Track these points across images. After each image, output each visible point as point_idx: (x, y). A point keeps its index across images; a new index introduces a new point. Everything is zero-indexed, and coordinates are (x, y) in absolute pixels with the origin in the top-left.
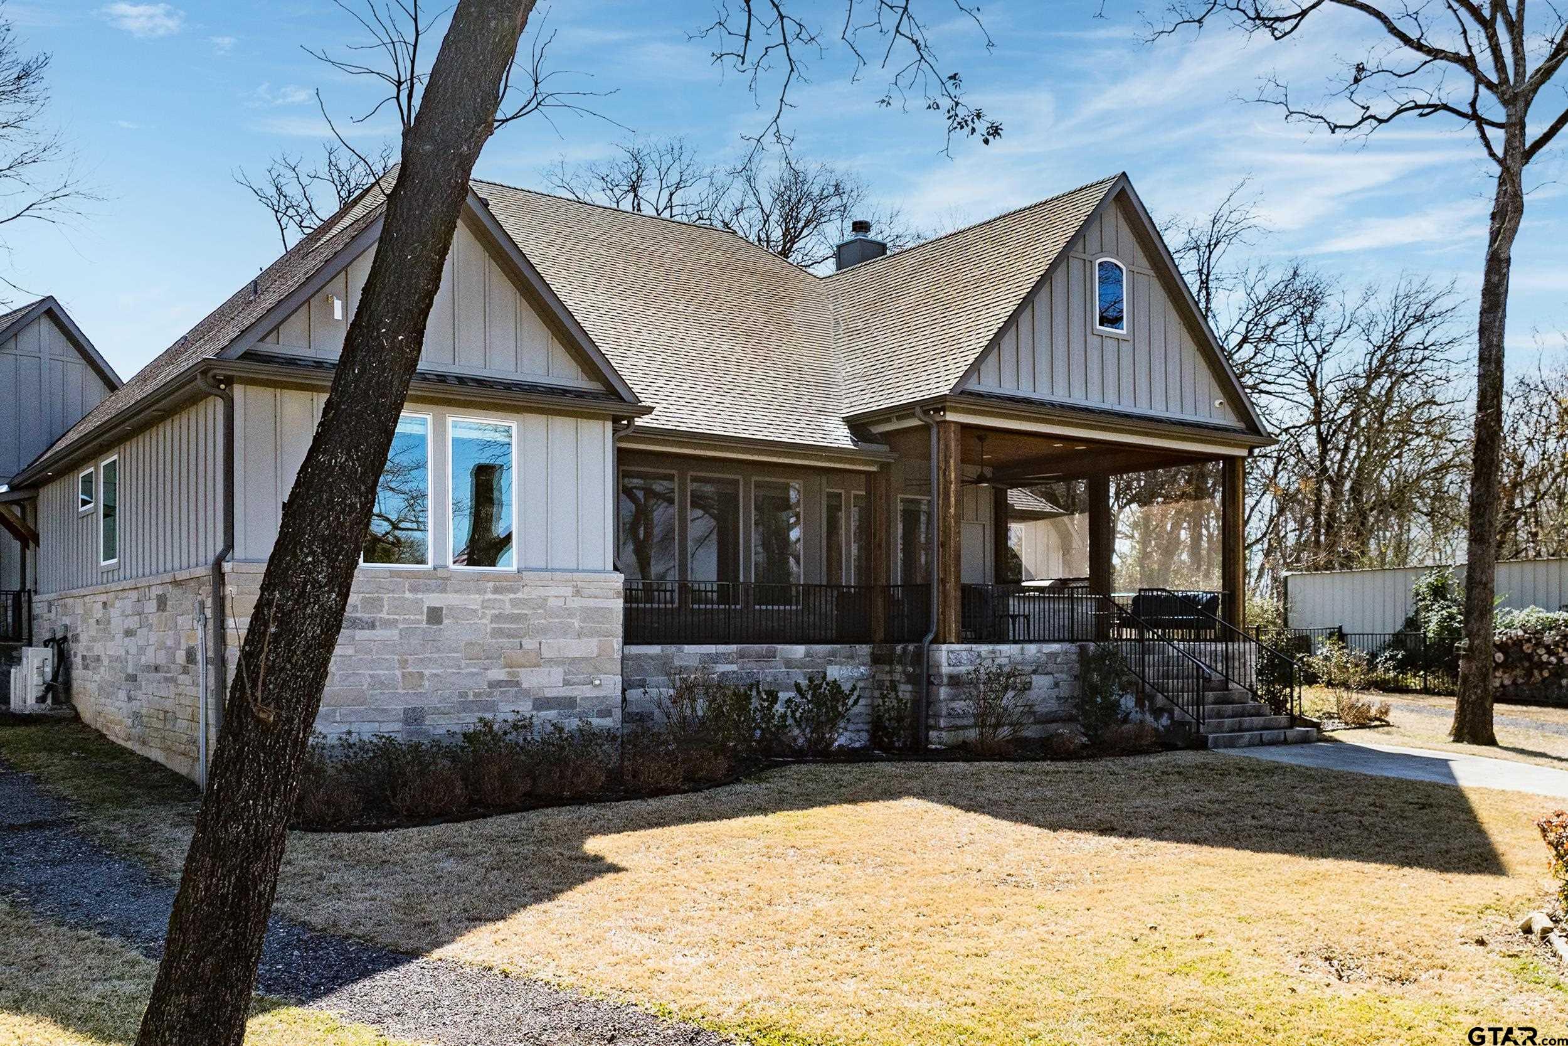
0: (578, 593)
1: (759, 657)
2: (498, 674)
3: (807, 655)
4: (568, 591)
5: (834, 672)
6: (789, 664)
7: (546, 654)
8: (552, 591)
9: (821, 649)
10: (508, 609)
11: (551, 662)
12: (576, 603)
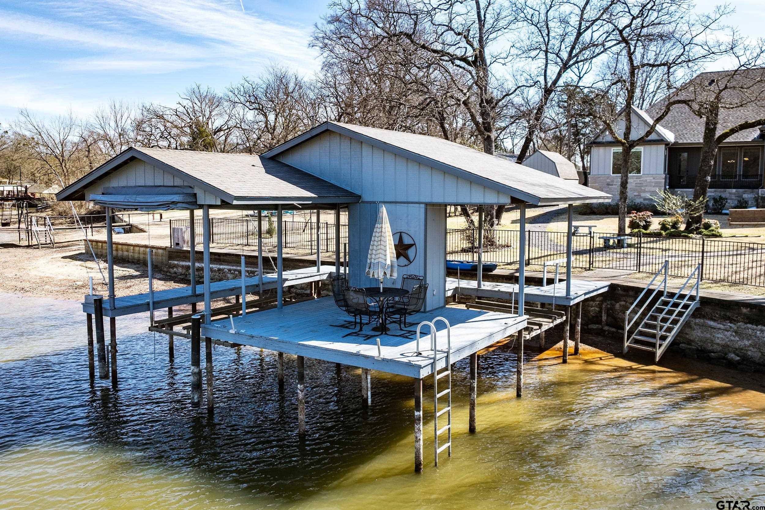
0: (654, 179)
1: (721, 192)
2: (636, 194)
3: (736, 191)
4: (652, 178)
5: (745, 196)
6: (730, 193)
7: (646, 190)
8: (648, 178)
9: (741, 190)
10: (639, 182)
11: (647, 192)
12: (654, 180)
